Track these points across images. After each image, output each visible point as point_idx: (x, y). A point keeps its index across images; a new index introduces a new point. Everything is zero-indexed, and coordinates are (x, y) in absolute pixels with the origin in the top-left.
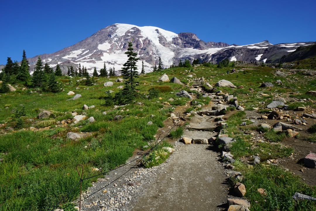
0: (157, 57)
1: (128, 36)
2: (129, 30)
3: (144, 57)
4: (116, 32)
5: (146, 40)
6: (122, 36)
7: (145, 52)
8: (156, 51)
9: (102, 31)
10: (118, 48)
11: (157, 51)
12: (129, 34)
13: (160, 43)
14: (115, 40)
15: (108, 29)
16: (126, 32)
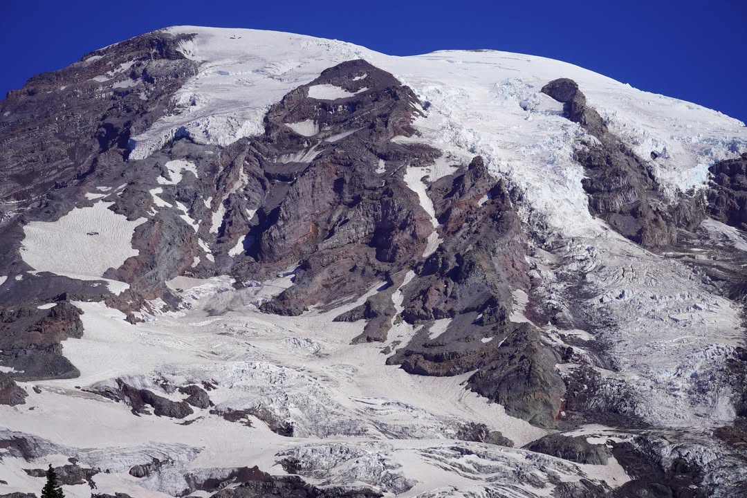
0: (576, 349)
1: (296, 142)
2: (303, 89)
3: (461, 348)
4: (174, 109)
5: (468, 183)
6: (239, 146)
7: (466, 295)
8: (561, 286)
9: (45, 90)
10: (200, 253)
11: (578, 290)
12: (305, 128)
13: (594, 208)
14: (176, 178)
15: (100, 79)
16: (273, 110)
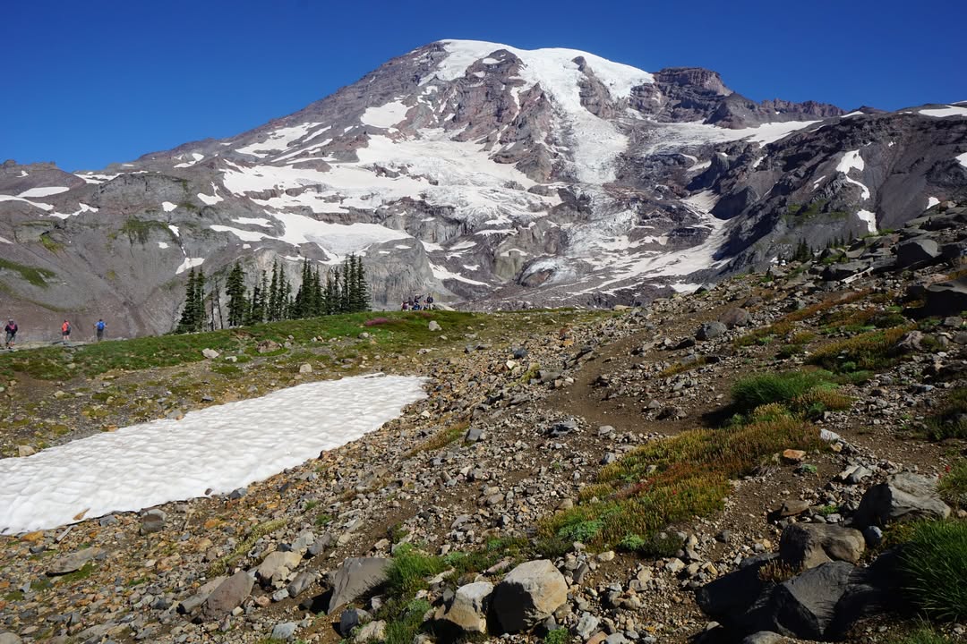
0: (560, 154)
1: (476, 79)
2: (481, 60)
3: (515, 153)
4: (437, 69)
5: (533, 92)
6: (455, 81)
7: (523, 133)
8: (561, 131)
9: (395, 63)
10: (434, 120)
11: (567, 132)
12: (480, 74)
13: (582, 103)
14: (429, 92)
15: (416, 59)
16: (470, 67)
